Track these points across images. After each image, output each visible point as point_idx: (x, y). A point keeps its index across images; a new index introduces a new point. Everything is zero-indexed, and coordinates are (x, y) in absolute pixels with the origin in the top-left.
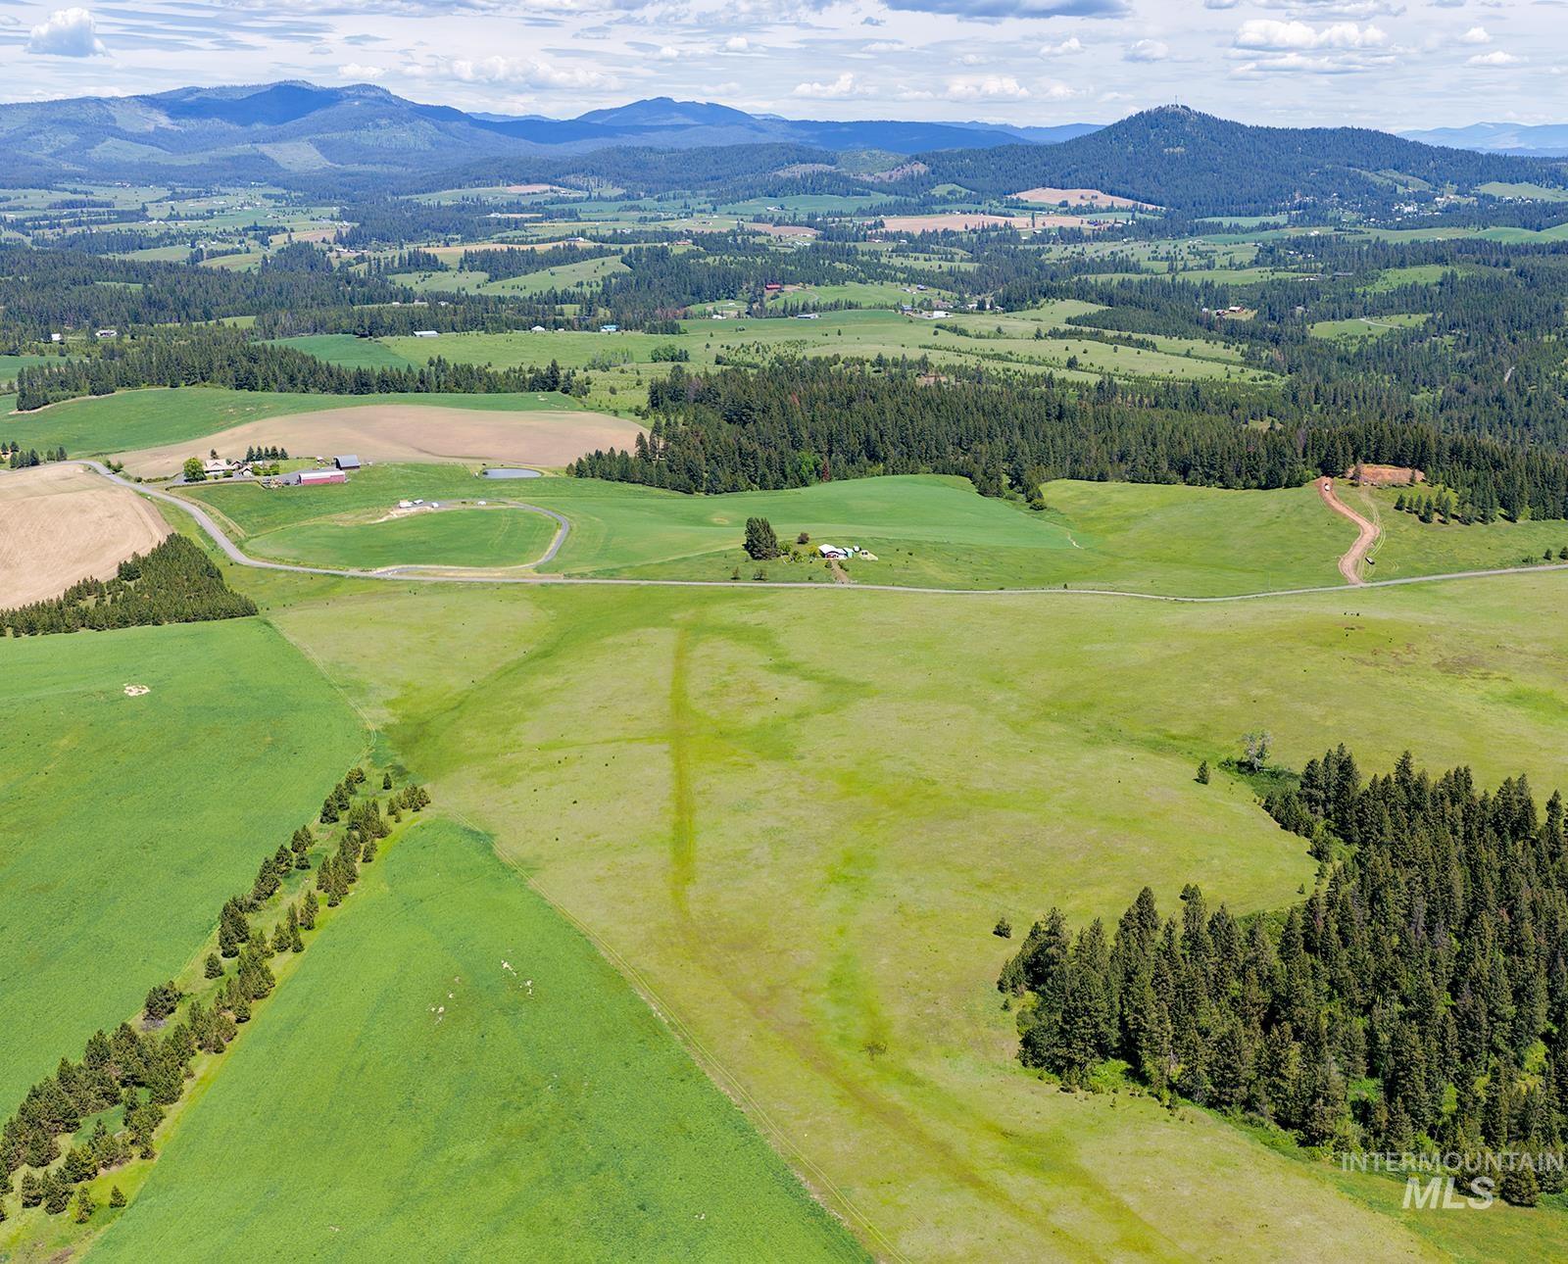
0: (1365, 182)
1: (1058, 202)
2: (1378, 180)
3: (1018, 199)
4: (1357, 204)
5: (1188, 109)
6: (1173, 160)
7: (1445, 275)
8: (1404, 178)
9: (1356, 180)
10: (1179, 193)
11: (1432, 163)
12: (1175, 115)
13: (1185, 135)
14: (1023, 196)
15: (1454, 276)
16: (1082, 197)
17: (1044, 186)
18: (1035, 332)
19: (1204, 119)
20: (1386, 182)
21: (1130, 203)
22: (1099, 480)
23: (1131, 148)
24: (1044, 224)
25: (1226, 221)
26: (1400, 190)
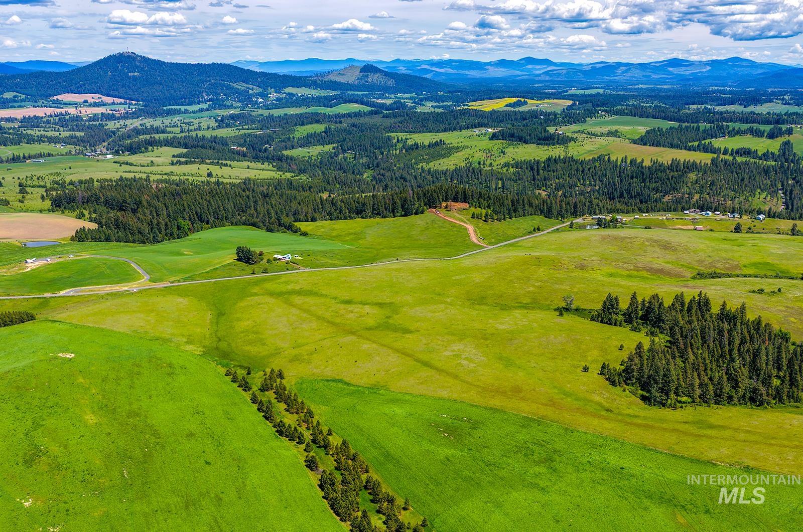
0: (232, 88)
1: (82, 100)
2: (239, 87)
3: (58, 99)
4: (235, 98)
5: (135, 54)
6: (135, 78)
7: (326, 128)
8: (251, 86)
9: (228, 87)
10: (145, 95)
11: (259, 79)
12: (129, 57)
13: (137, 67)
14: (60, 97)
15: (330, 129)
16: (93, 98)
17: (68, 93)
18: (170, 162)
19: (145, 60)
20: (243, 88)
21: (123, 101)
22: (312, 221)
23: (109, 73)
24: (86, 112)
25: (183, 108)
26: (251, 92)
